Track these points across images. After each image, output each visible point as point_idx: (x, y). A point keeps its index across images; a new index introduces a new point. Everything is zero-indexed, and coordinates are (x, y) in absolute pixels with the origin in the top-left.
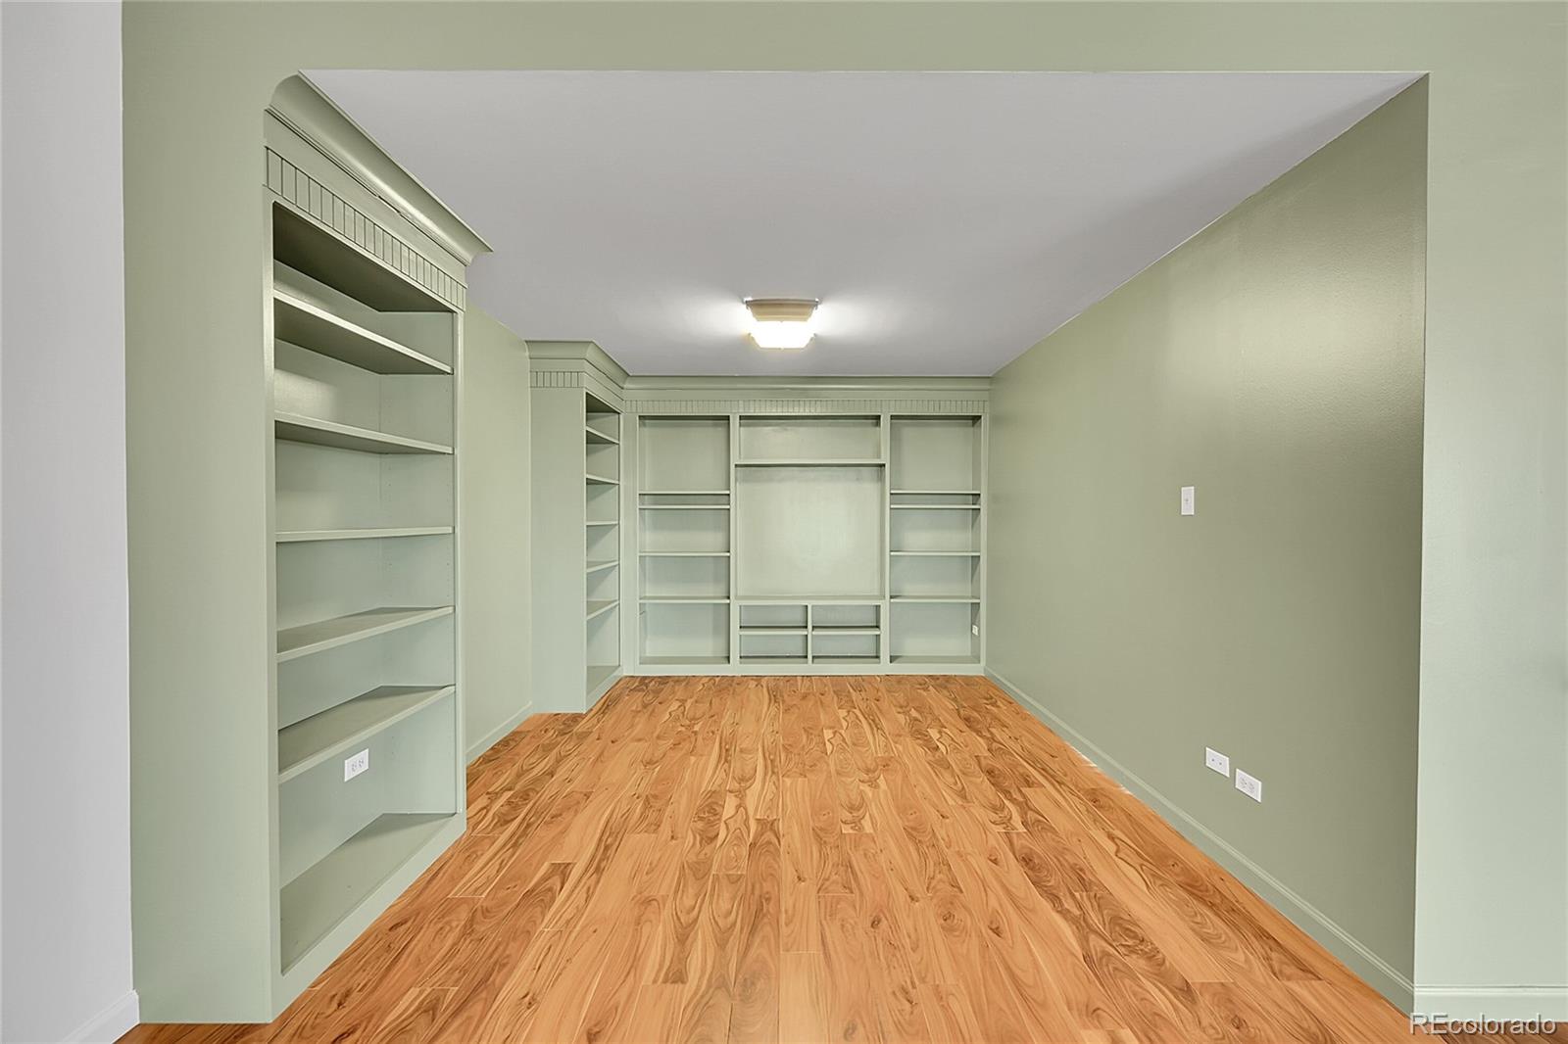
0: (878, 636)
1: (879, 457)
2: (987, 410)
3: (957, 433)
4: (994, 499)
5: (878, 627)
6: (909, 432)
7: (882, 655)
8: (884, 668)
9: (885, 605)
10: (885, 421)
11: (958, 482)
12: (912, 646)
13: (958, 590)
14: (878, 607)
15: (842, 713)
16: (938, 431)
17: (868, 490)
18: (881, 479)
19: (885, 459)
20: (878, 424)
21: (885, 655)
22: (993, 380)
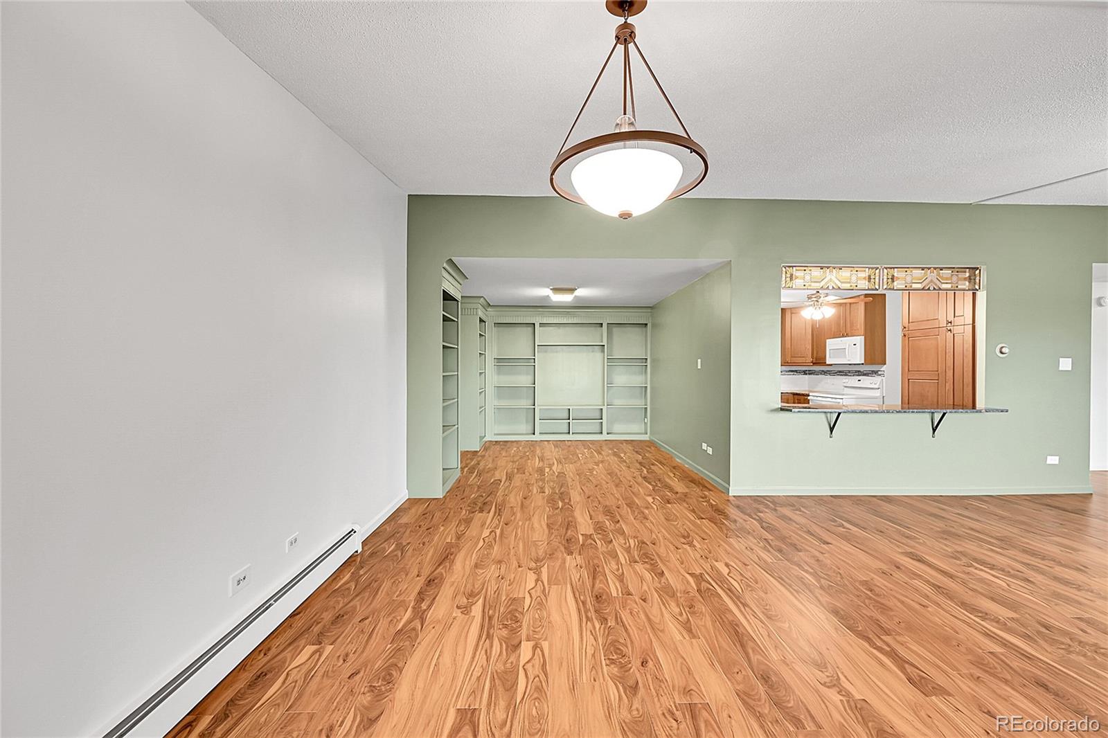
0: (602, 422)
1: (602, 342)
2: (650, 321)
3: (637, 329)
4: (653, 361)
5: (602, 419)
6: (615, 330)
7: (603, 432)
8: (605, 437)
9: (605, 409)
10: (605, 326)
11: (638, 353)
12: (617, 428)
13: (639, 403)
14: (602, 409)
15: (586, 450)
16: (629, 329)
17: (598, 356)
18: (603, 351)
19: (605, 343)
20: (602, 326)
21: (605, 432)
22: (652, 308)
